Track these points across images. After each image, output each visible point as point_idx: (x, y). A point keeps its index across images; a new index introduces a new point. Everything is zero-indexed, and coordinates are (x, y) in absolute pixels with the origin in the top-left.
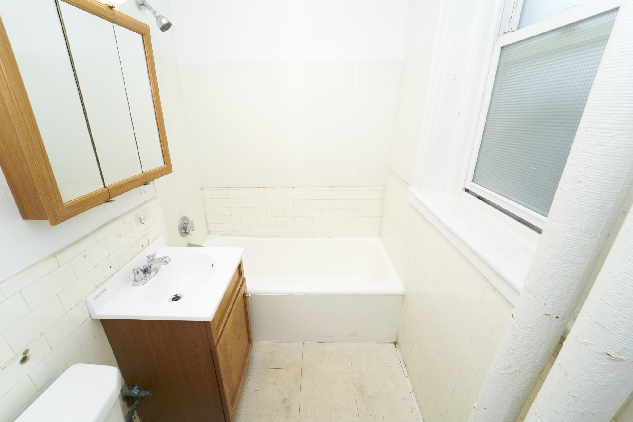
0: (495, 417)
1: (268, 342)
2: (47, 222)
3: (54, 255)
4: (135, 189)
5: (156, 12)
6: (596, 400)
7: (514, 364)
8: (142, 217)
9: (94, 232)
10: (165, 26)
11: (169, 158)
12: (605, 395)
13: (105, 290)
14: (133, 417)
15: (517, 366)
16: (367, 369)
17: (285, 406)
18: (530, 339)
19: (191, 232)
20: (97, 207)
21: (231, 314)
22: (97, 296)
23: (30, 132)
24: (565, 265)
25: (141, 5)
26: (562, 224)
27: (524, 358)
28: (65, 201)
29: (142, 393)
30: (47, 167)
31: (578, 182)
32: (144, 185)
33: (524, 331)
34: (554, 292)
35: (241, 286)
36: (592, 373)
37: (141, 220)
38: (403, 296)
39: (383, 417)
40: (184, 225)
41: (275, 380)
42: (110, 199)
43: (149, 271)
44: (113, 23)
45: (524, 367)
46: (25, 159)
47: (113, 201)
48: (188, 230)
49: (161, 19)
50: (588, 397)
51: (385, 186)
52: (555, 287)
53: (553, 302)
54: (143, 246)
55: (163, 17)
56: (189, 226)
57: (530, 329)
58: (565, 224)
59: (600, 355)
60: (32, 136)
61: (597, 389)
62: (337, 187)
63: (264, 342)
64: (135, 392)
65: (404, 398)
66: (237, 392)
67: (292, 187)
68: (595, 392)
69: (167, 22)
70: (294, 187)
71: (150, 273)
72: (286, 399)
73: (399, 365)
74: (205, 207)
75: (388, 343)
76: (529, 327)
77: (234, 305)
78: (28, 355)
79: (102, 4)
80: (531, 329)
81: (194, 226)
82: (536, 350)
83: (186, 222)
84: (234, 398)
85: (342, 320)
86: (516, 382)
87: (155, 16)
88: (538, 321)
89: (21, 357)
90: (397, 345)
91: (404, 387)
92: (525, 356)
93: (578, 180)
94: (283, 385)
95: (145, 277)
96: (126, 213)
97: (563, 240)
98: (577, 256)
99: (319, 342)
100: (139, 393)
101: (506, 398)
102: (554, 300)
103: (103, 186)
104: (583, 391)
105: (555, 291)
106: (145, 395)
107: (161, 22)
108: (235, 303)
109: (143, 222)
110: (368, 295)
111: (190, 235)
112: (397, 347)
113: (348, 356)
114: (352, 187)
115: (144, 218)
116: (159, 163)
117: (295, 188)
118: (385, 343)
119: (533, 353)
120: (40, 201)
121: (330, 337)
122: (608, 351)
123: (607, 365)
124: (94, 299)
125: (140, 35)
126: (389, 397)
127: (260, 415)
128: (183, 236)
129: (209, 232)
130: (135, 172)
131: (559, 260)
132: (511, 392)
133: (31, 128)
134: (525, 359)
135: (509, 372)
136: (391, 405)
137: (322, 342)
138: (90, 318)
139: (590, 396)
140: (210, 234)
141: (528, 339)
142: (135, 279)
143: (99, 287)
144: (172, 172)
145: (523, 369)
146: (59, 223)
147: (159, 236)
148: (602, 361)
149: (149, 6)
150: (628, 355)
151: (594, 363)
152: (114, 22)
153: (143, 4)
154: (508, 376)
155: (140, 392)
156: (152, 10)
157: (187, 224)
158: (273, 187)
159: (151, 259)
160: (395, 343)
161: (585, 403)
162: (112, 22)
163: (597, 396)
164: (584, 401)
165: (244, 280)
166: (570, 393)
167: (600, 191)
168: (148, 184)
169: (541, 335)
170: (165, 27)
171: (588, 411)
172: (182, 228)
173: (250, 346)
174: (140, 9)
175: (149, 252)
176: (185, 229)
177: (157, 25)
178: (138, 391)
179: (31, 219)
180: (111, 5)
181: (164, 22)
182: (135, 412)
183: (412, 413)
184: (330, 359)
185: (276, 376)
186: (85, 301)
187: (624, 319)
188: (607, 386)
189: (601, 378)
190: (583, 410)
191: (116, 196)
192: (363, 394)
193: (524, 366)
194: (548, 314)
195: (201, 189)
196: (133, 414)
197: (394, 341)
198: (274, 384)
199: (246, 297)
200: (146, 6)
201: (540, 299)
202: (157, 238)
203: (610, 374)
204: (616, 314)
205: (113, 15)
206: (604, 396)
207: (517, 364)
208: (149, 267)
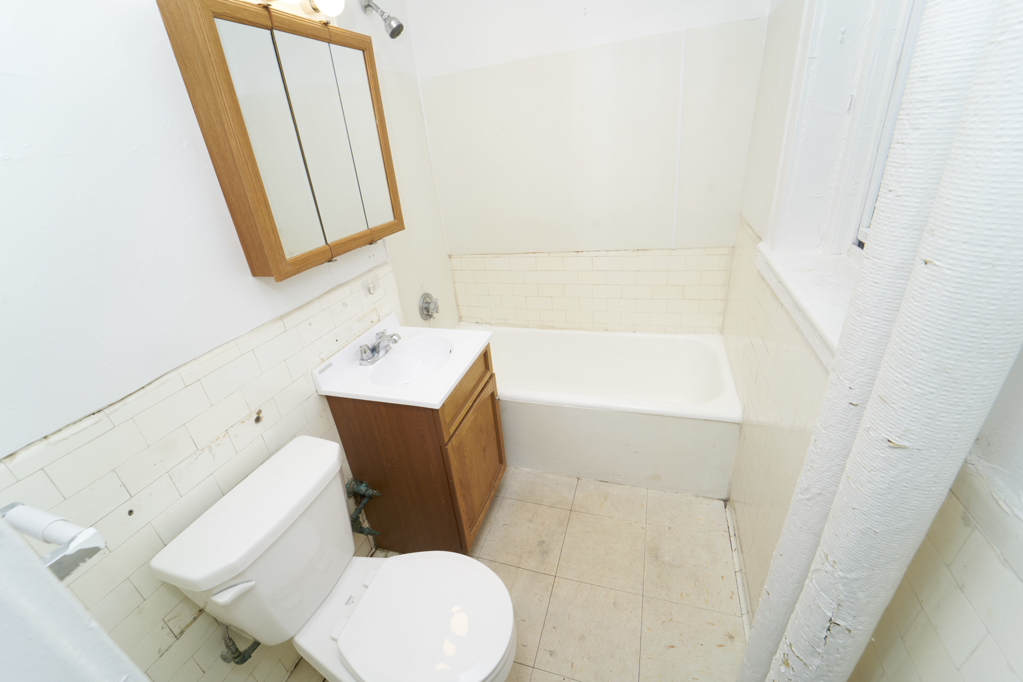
0: (793, 568)
1: (530, 470)
2: (272, 279)
3: (281, 318)
4: (359, 249)
5: (384, 13)
6: (878, 511)
7: (814, 484)
8: (371, 286)
9: (319, 298)
10: (396, 30)
11: (400, 211)
12: (889, 503)
13: (331, 364)
14: (360, 515)
15: (818, 486)
16: (670, 528)
17: (541, 550)
18: (833, 443)
19: (435, 315)
20: (319, 266)
21: (471, 412)
22: (323, 370)
23: (254, 181)
24: (875, 324)
25: (366, 7)
26: (871, 261)
27: (827, 473)
28: (288, 256)
29: (369, 491)
30: (270, 219)
31: (890, 191)
32: (371, 244)
33: (825, 432)
34: (862, 368)
35: (487, 382)
36: (873, 471)
37: (369, 289)
38: (740, 425)
39: (682, 594)
40: (426, 305)
41: (533, 517)
42: (332, 258)
43: (377, 350)
44: (329, 43)
45: (827, 489)
46: (251, 210)
47: (336, 260)
48: (430, 311)
49: (390, 21)
50: (869, 508)
51: (733, 247)
52: (863, 360)
53: (861, 383)
54: (372, 322)
55: (393, 18)
56: (432, 306)
57: (831, 427)
58: (874, 260)
59: (881, 443)
60: (256, 186)
61: (879, 495)
62: (647, 250)
63: (524, 469)
64: (363, 488)
65: (723, 577)
66: (479, 517)
67: (576, 252)
68: (876, 499)
69: (397, 24)
70: (578, 252)
71: (378, 352)
72: (543, 542)
73: (724, 531)
74: (454, 283)
75: (712, 498)
76: (832, 426)
77: (476, 404)
78: (261, 415)
79: (316, 22)
80: (833, 428)
81: (438, 307)
82: (843, 461)
83: (428, 300)
84: (473, 522)
85: (637, 453)
86: (818, 511)
87: (383, 18)
88: (842, 415)
89: (255, 416)
90: (728, 504)
91: (726, 562)
92: (827, 470)
93: (890, 189)
94: (542, 525)
95: (373, 356)
96: (353, 280)
97: (871, 285)
98: (891, 310)
99: (601, 481)
100: (366, 491)
101: (805, 536)
102: (861, 381)
103: (325, 243)
104: (863, 500)
105: (862, 366)
106: (372, 493)
107: (390, 25)
108: (477, 401)
109: (372, 292)
110: (678, 417)
111: (434, 319)
112: (727, 507)
113: (642, 506)
114: (673, 250)
115: (373, 287)
116: (388, 217)
117: (580, 253)
118: (708, 498)
119: (839, 465)
120: (266, 256)
121: (619, 475)
122: (888, 436)
123: (889, 457)
124: (321, 372)
125: (361, 52)
126: (697, 570)
127: (507, 553)
128: (425, 320)
129: (460, 319)
130: (359, 228)
131: (867, 317)
132: (812, 527)
133: (255, 177)
134: (828, 475)
135: (808, 497)
136: (698, 581)
137: (607, 481)
138: (317, 394)
139: (871, 505)
140: (462, 321)
141: (830, 443)
142: (362, 357)
143: (325, 361)
144: (404, 229)
145: (826, 491)
146: (282, 280)
147: (391, 313)
148: (883, 451)
149: (376, 6)
150: (912, 439)
151: (874, 455)
152: (329, 41)
153: (369, 6)
154: (807, 502)
155: (368, 490)
156: (380, 10)
157: (429, 303)
158: (547, 253)
159: (381, 335)
160: (726, 501)
161: (865, 517)
162: (327, 42)
163: (879, 504)
164: (864, 514)
165: (492, 376)
166: (849, 504)
167: (917, 203)
168: (374, 243)
169: (847, 436)
170: (396, 32)
171: (870, 528)
172: (423, 308)
173: (501, 467)
174: (365, 12)
175: (378, 328)
176: (427, 309)
177: (385, 30)
178: (365, 488)
179: (260, 276)
180: (325, 22)
181: (394, 25)
182: (363, 511)
183: (731, 598)
184: (614, 506)
185: (534, 513)
186: (312, 373)
187: (906, 385)
188: (890, 489)
189: (882, 477)
190: (864, 527)
191: (339, 255)
192: (656, 557)
193: (827, 486)
194: (854, 403)
195: (450, 257)
196: (360, 513)
197: (724, 497)
198: (531, 521)
199: (495, 399)
200: (372, 7)
201: (844, 380)
202: (389, 314)
203: (893, 471)
204: (897, 379)
205: (328, 33)
206: (888, 505)
207: (818, 484)
208: (377, 347)
